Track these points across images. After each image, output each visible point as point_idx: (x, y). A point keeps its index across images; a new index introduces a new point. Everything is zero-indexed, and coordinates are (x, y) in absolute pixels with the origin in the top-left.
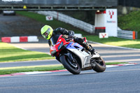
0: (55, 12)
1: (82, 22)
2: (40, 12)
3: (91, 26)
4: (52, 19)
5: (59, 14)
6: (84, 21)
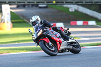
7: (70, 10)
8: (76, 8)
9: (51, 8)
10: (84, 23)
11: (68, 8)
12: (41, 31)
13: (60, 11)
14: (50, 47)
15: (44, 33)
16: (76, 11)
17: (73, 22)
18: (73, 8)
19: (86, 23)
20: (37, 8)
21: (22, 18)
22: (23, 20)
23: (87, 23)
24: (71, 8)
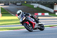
8: (38, 6)
10: (42, 14)
11: (33, 6)
12: (25, 17)
13: (29, 7)
14: (29, 26)
15: (26, 19)
16: (38, 7)
17: (36, 13)
18: (36, 5)
21: (7, 11)
23: (44, 14)
24: (35, 5)
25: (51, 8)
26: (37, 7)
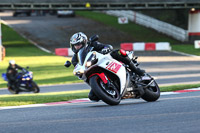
0: (131, 12)
1: (170, 26)
2: (110, 12)
3: (183, 31)
4: (126, 22)
5: (138, 15)
6: (173, 24)
7: (120, 21)
8: (132, 18)
9: (83, 16)
10: (146, 46)
11: (116, 18)
16: (132, 23)
18: (125, 16)
19: (150, 46)
20: (55, 17)
21: (24, 37)
22: (26, 40)
23: (154, 47)
24: (121, 16)
25: (178, 26)
26: (129, 21)
